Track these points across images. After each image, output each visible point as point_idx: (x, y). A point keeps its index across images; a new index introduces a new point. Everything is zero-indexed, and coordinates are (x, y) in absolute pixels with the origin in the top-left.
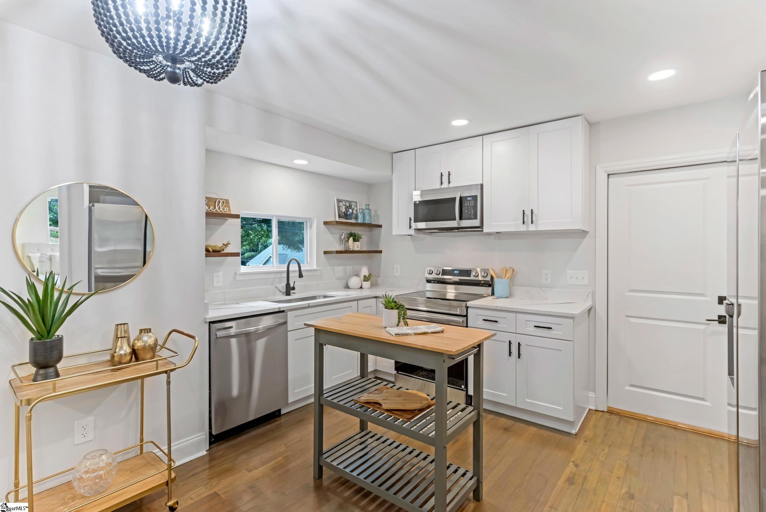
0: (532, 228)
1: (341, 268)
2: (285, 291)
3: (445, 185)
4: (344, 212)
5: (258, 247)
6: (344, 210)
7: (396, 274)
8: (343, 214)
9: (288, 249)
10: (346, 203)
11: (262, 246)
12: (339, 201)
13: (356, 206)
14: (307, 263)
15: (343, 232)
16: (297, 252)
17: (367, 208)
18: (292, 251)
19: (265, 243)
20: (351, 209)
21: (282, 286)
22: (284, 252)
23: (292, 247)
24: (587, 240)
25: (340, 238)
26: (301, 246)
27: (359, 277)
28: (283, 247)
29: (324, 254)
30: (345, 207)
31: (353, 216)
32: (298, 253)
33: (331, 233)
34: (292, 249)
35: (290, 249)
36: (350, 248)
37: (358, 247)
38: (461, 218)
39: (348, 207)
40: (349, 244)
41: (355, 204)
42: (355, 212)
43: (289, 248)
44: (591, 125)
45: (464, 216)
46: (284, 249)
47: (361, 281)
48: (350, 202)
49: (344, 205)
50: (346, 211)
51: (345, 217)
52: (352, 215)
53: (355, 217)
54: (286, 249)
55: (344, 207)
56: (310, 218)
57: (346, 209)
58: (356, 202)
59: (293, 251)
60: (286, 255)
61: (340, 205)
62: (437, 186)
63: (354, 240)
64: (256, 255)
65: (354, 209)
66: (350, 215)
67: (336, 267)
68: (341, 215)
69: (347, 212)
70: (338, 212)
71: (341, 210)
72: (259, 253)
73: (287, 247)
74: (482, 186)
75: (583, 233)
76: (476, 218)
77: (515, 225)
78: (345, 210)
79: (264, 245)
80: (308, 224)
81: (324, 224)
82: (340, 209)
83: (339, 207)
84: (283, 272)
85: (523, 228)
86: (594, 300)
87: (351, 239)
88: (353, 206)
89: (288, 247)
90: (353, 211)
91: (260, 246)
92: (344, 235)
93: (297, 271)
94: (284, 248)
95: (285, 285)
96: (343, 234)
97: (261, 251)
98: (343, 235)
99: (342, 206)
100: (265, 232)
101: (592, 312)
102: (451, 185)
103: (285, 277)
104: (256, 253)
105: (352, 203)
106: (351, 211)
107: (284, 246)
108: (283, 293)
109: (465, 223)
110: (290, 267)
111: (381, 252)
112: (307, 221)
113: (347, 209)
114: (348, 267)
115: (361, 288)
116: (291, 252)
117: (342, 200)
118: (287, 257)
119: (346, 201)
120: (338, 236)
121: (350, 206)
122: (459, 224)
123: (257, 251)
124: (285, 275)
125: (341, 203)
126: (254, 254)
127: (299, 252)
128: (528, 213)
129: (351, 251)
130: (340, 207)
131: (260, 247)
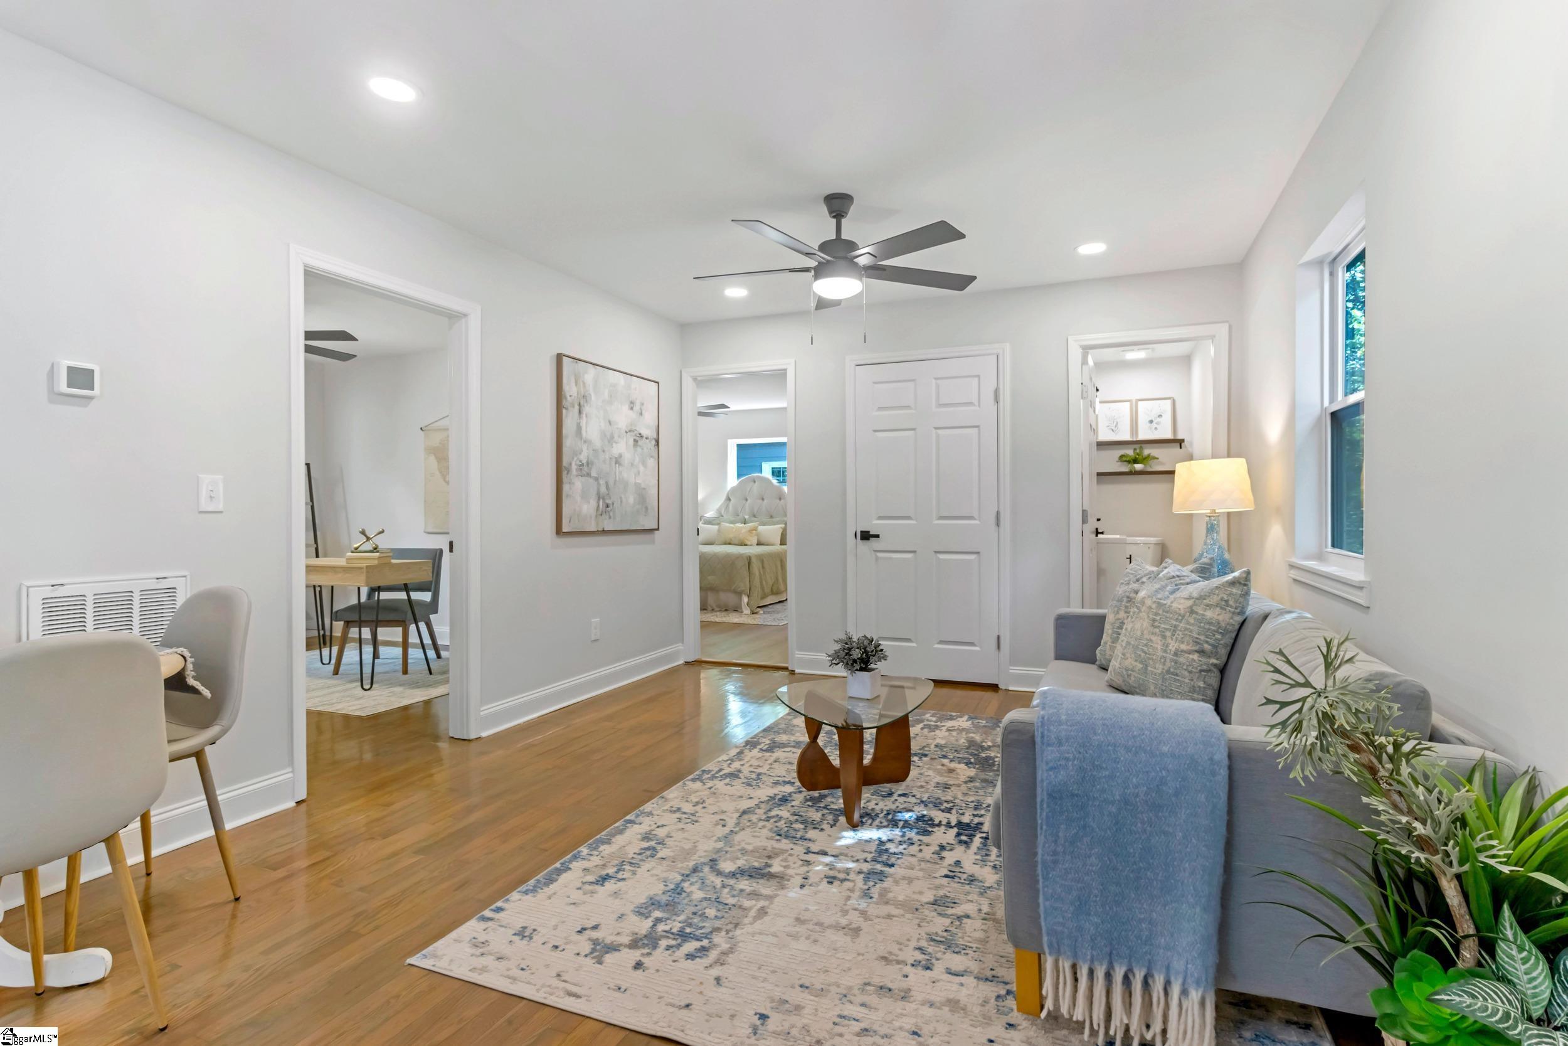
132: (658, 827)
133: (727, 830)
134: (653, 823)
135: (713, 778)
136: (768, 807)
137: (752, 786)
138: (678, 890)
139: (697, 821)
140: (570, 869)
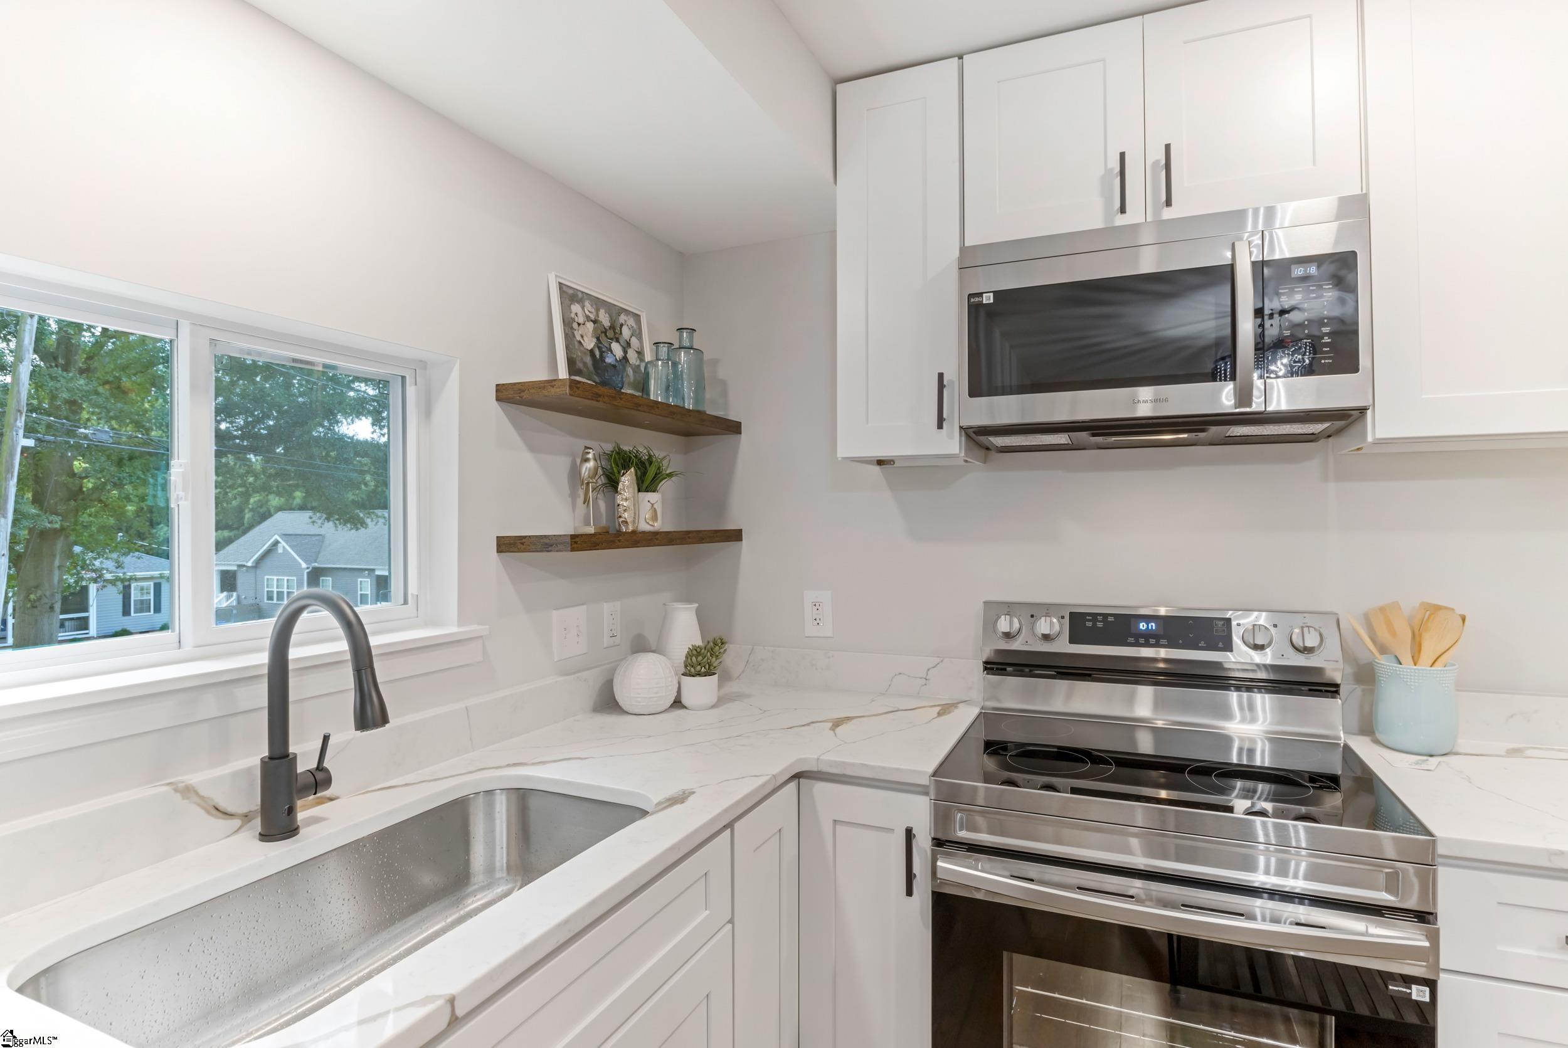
1: (579, 613)
2: (254, 801)
4: (592, 352)
5: (243, 518)
6: (590, 343)
7: (810, 630)
8: (588, 360)
9: (326, 523)
10: (597, 311)
11: (253, 516)
12: (569, 296)
13: (638, 333)
14: (406, 602)
15: (588, 443)
16: (352, 529)
17: (686, 343)
18: (336, 527)
19: (261, 507)
20: (617, 341)
21: (235, 775)
22: (314, 530)
23: (337, 517)
25: (574, 472)
26: (361, 515)
27: (664, 655)
28: (311, 518)
29: (499, 551)
30: (595, 330)
31: (628, 375)
32: (353, 531)
33: (533, 448)
34: (337, 522)
35: (331, 523)
36: (626, 522)
37: (655, 518)
39: (605, 332)
40: (619, 499)
41: (631, 322)
42: (632, 356)
43: (328, 519)
46: (313, 522)
47: (676, 674)
48: (615, 311)
49: (588, 318)
50: (600, 348)
51: (597, 374)
52: (624, 368)
53: (634, 380)
54: (320, 522)
55: (590, 326)
56: (424, 364)
57: (598, 339)
58: (637, 317)
59: (339, 527)
60: (320, 537)
61: (573, 315)
64: (237, 537)
65: (629, 344)
66: (614, 366)
67: (555, 614)
68: (580, 365)
69: (602, 353)
70: (567, 347)
71: (578, 338)
72: (245, 532)
73: (324, 518)
78: (595, 340)
79: (259, 512)
80: (411, 391)
81: (498, 399)
82: (574, 336)
83: (568, 323)
84: (242, 679)
87: (627, 480)
88: (626, 333)
89: (325, 516)
90: (625, 352)
91: (248, 515)
92: (595, 459)
93: (345, 661)
94: (314, 519)
95: (259, 762)
96: (590, 456)
97: (251, 527)
98: (587, 460)
99: (581, 320)
100: (256, 477)
103: (261, 709)
104: (235, 532)
105: (623, 318)
106: (617, 348)
107: (315, 514)
108: (247, 817)
110: (294, 638)
111: (736, 536)
112: (403, 378)
113: (603, 338)
114: (607, 607)
115: (678, 703)
116: (334, 528)
117: (580, 295)
118: (323, 542)
119: (598, 303)
120: (562, 464)
121: (612, 327)
123: (237, 529)
124: (260, 694)
125: (576, 308)
126: (232, 534)
127: (357, 529)
129: (626, 533)
130: (575, 325)
131: (248, 519)
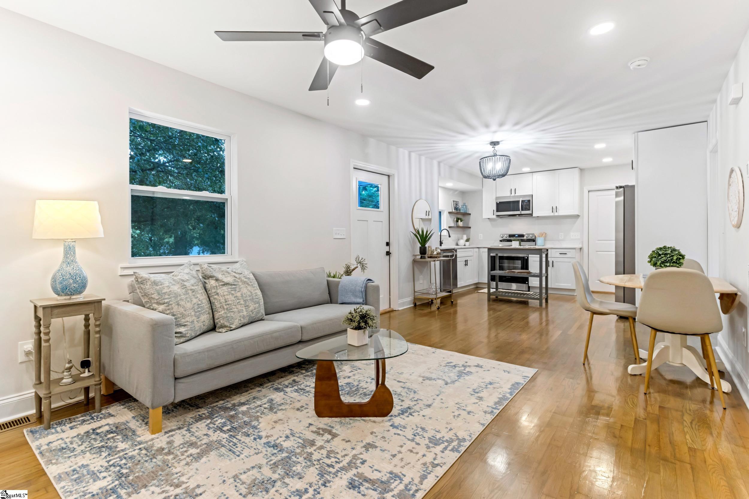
0: (556, 214)
3: (513, 194)
7: (480, 239)
10: (456, 202)
13: (459, 204)
15: (456, 217)
17: (464, 205)
24: (579, 220)
25: (455, 220)
27: (464, 240)
30: (456, 204)
33: (451, 218)
37: (462, 225)
38: (522, 210)
40: (458, 223)
44: (581, 170)
45: (523, 209)
47: (465, 242)
52: (459, 209)
62: (509, 194)
63: (461, 221)
65: (459, 206)
67: (452, 235)
68: (455, 209)
70: (454, 207)
74: (532, 195)
75: (578, 216)
76: (529, 210)
77: (549, 213)
80: (442, 213)
81: (449, 213)
83: (454, 204)
85: (552, 214)
86: (582, 244)
87: (459, 221)
101: (582, 249)
102: (516, 195)
109: (523, 212)
111: (470, 228)
114: (458, 234)
115: (465, 245)
122: (521, 213)
125: (454, 202)
128: (554, 208)
129: (459, 226)
132: (477, 403)
133: (440, 397)
134: (481, 405)
135: (450, 441)
136: (415, 407)
137: (421, 428)
138: (459, 376)
139: (457, 404)
140: (509, 389)
